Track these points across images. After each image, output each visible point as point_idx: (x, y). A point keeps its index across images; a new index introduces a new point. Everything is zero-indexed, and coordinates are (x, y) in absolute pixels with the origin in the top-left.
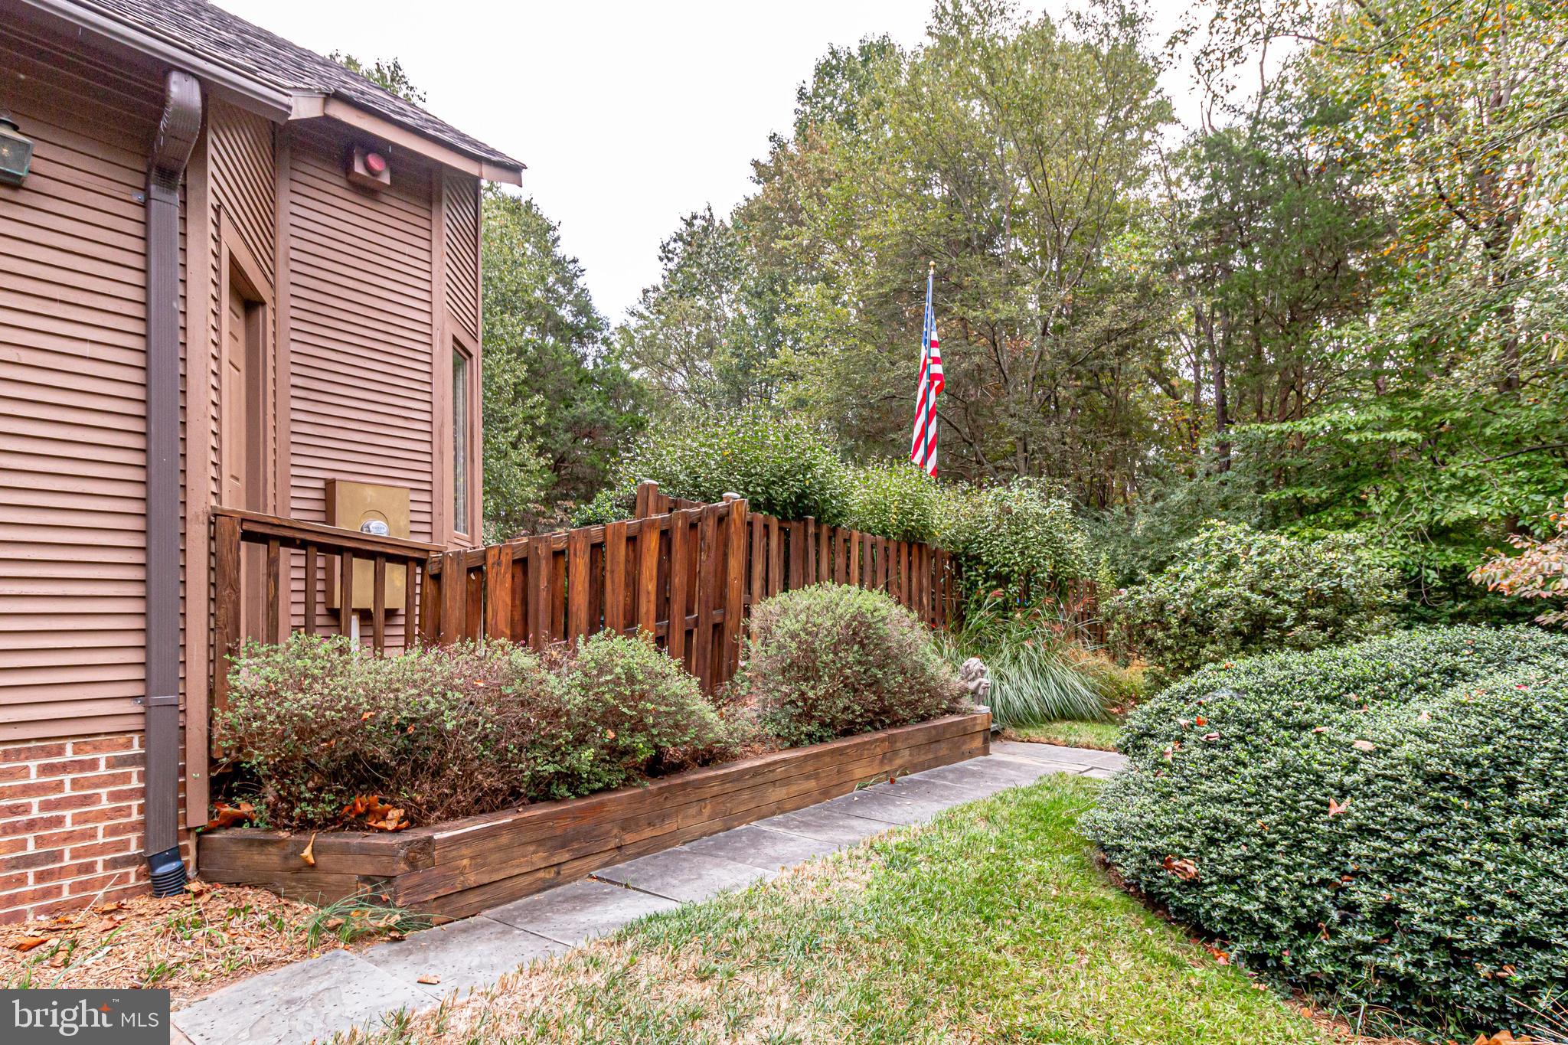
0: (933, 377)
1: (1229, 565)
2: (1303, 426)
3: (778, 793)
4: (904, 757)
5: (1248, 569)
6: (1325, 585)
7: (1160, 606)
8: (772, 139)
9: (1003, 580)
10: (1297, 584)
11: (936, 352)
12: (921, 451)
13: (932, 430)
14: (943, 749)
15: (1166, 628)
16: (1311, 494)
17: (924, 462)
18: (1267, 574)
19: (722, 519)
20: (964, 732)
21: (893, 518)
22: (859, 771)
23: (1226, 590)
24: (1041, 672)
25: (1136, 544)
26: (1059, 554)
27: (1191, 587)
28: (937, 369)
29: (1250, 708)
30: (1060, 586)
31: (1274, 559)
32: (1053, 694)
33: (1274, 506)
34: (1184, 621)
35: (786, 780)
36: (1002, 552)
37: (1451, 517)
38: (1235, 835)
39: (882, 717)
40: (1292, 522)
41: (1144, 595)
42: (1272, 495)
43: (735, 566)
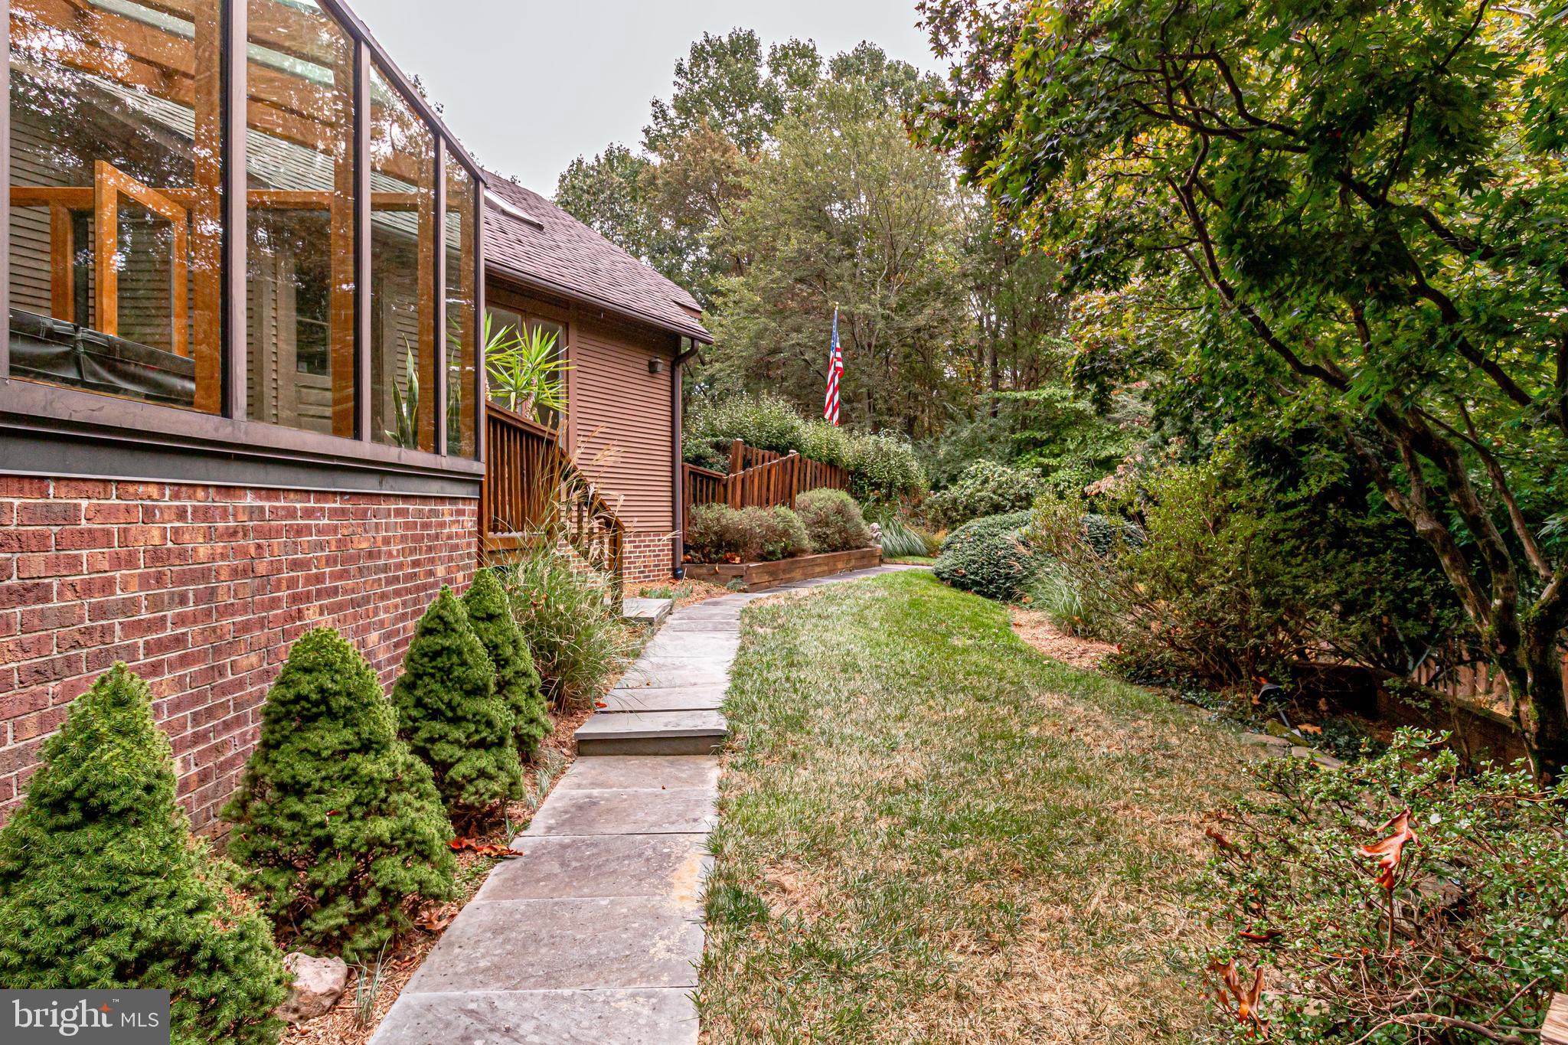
0: (837, 369)
1: (986, 481)
2: (1033, 395)
3: (817, 570)
4: (853, 563)
5: (992, 484)
6: (1023, 492)
7: (955, 500)
8: (654, 104)
9: (878, 486)
10: (1012, 491)
11: (839, 355)
12: (830, 410)
13: (836, 398)
14: (865, 562)
15: (957, 511)
16: (1038, 435)
17: (831, 418)
18: (1000, 486)
19: (793, 462)
20: (872, 555)
21: (825, 452)
22: (840, 565)
23: (983, 493)
24: (900, 533)
25: (940, 463)
26: (906, 475)
27: (969, 491)
28: (840, 364)
29: (982, 531)
30: (905, 490)
31: (1003, 479)
32: (905, 543)
33: (1019, 442)
34: (965, 508)
35: (819, 565)
36: (877, 470)
37: (1104, 454)
38: (975, 562)
39: (846, 545)
40: (1028, 452)
41: (948, 495)
42: (1018, 436)
43: (795, 481)
